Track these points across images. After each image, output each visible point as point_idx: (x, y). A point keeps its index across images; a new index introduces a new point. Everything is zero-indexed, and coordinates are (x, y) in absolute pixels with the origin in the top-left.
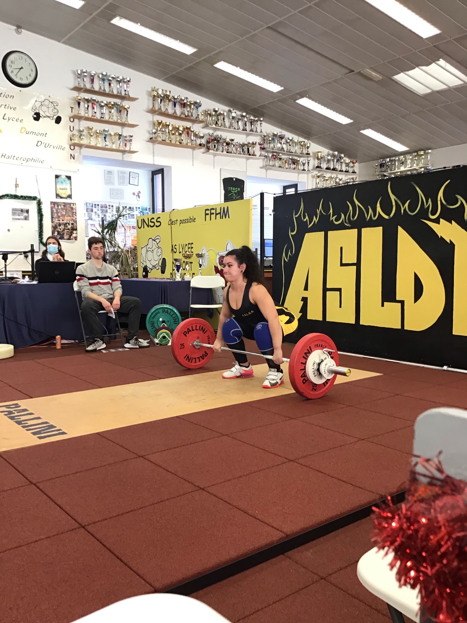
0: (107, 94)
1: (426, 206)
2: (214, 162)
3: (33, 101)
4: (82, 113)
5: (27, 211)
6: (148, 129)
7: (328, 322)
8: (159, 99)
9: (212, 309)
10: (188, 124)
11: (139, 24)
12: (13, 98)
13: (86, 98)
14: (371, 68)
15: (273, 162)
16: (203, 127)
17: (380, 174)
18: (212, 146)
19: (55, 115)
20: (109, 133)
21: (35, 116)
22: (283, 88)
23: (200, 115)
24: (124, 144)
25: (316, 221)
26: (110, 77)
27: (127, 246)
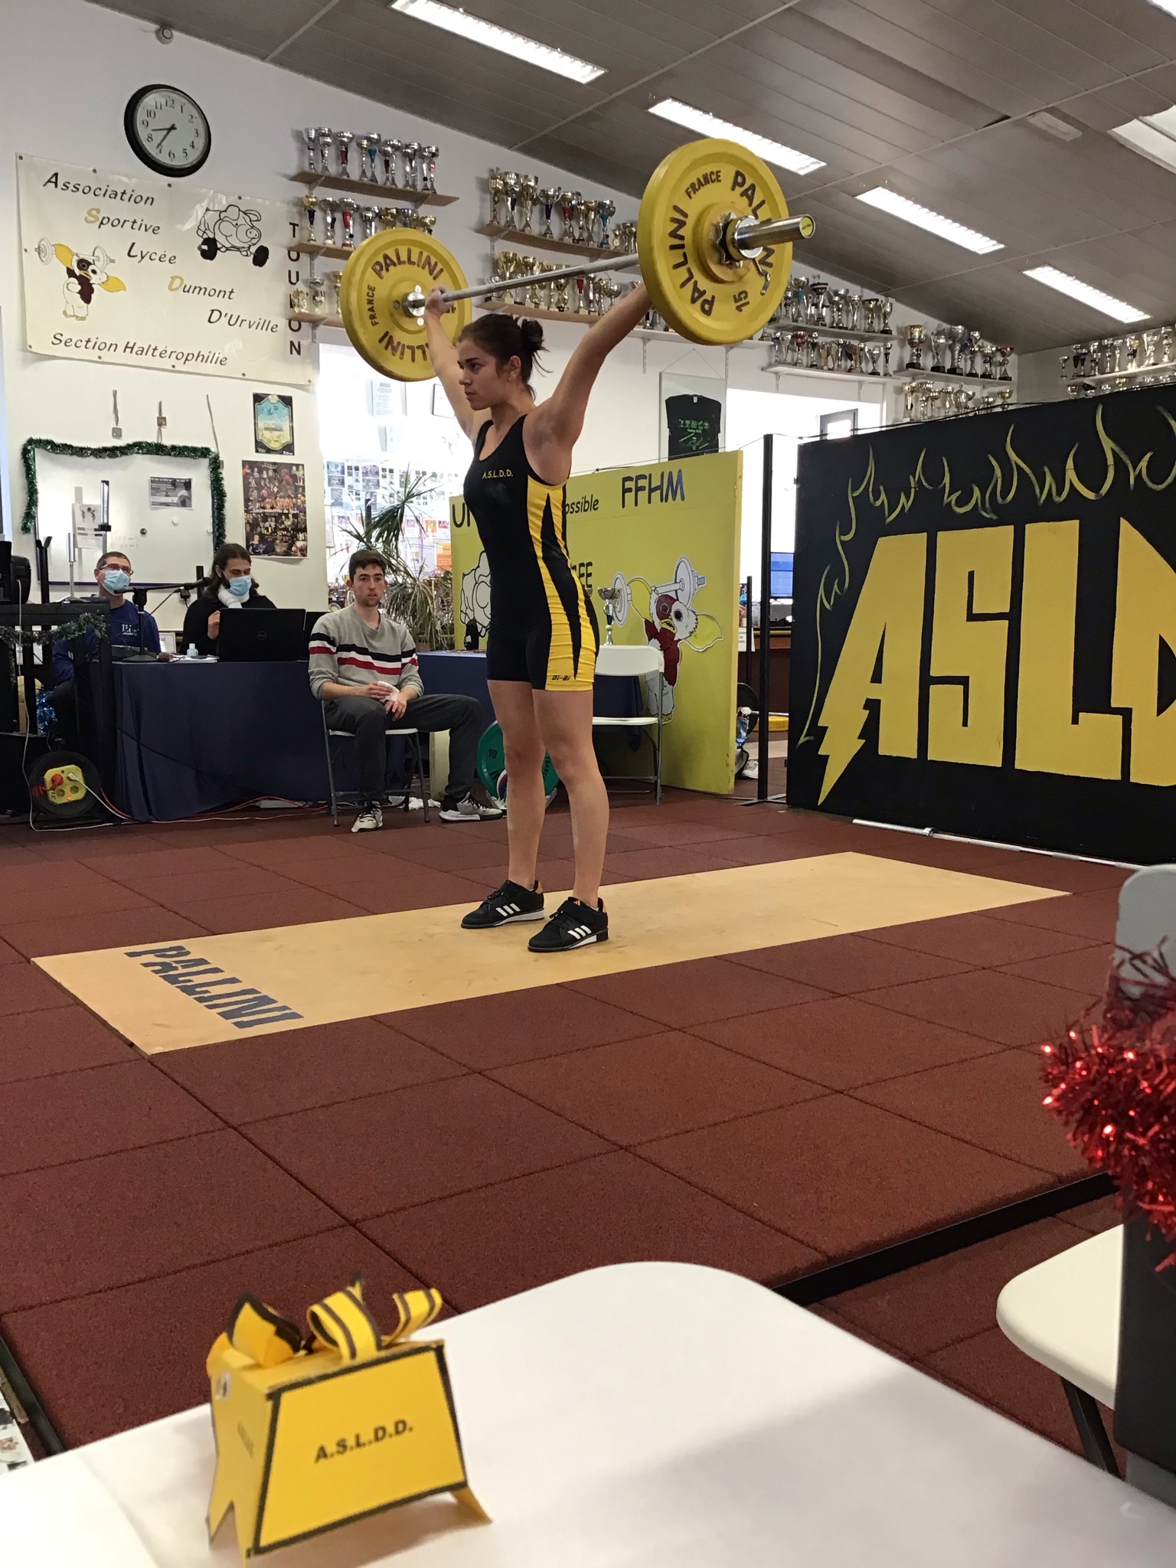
0: (381, 187)
2: (645, 357)
3: (199, 211)
4: (318, 235)
5: (187, 485)
6: (481, 276)
8: (510, 199)
9: (639, 727)
10: (581, 263)
11: (461, 10)
12: (151, 204)
13: (331, 199)
14: (1056, 109)
15: (796, 354)
17: (1074, 382)
19: (254, 244)
21: (205, 247)
22: (823, 164)
23: (612, 236)
25: (908, 506)
26: (390, 145)
27: (426, 569)
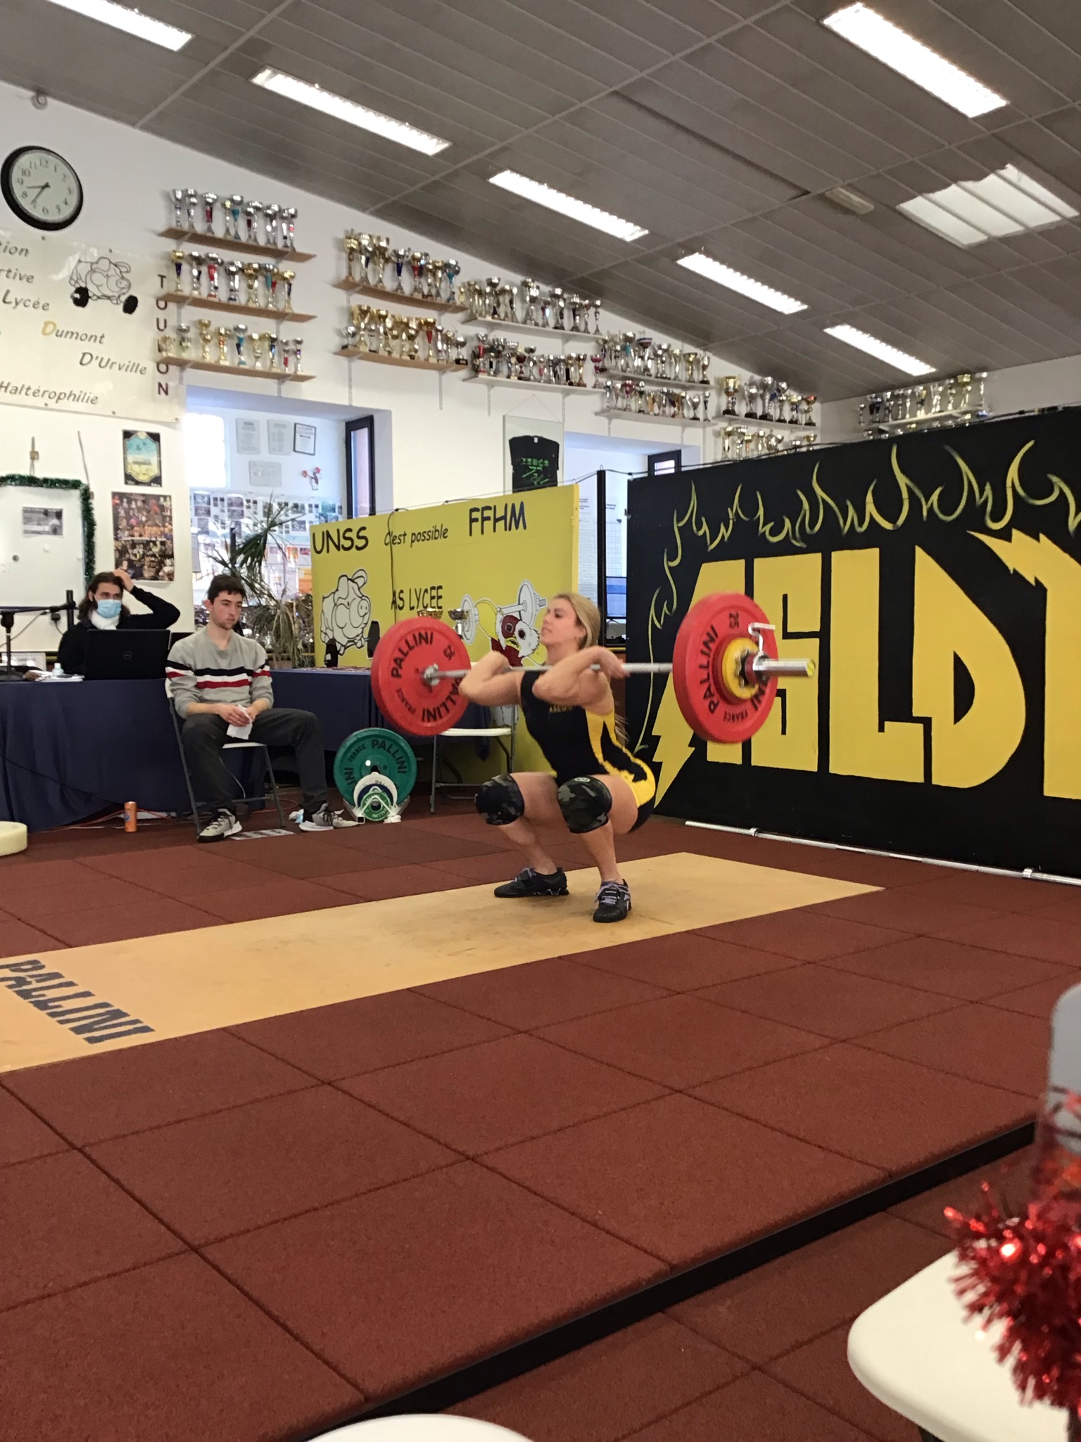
0: (244, 244)
1: (979, 501)
2: (489, 402)
3: (72, 261)
4: (186, 289)
5: (59, 515)
6: (338, 326)
7: (755, 766)
8: (363, 258)
9: (488, 738)
10: (430, 315)
11: (317, 85)
12: (26, 255)
13: (196, 254)
14: (852, 187)
15: (625, 401)
16: (463, 319)
17: (869, 427)
18: (484, 364)
19: (124, 294)
20: (248, 333)
21: (77, 296)
22: (646, 232)
23: (457, 293)
24: (283, 360)
25: (727, 536)
26: (249, 206)
27: (288, 593)
